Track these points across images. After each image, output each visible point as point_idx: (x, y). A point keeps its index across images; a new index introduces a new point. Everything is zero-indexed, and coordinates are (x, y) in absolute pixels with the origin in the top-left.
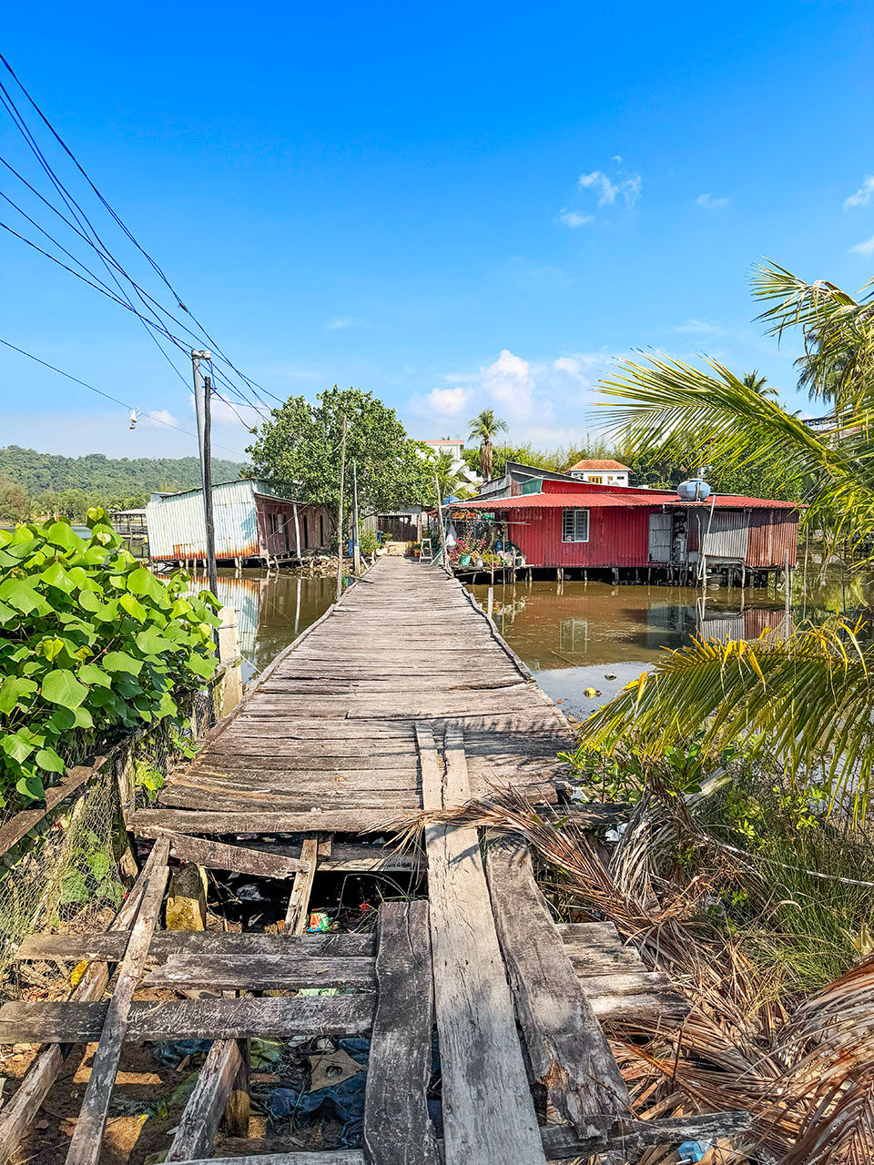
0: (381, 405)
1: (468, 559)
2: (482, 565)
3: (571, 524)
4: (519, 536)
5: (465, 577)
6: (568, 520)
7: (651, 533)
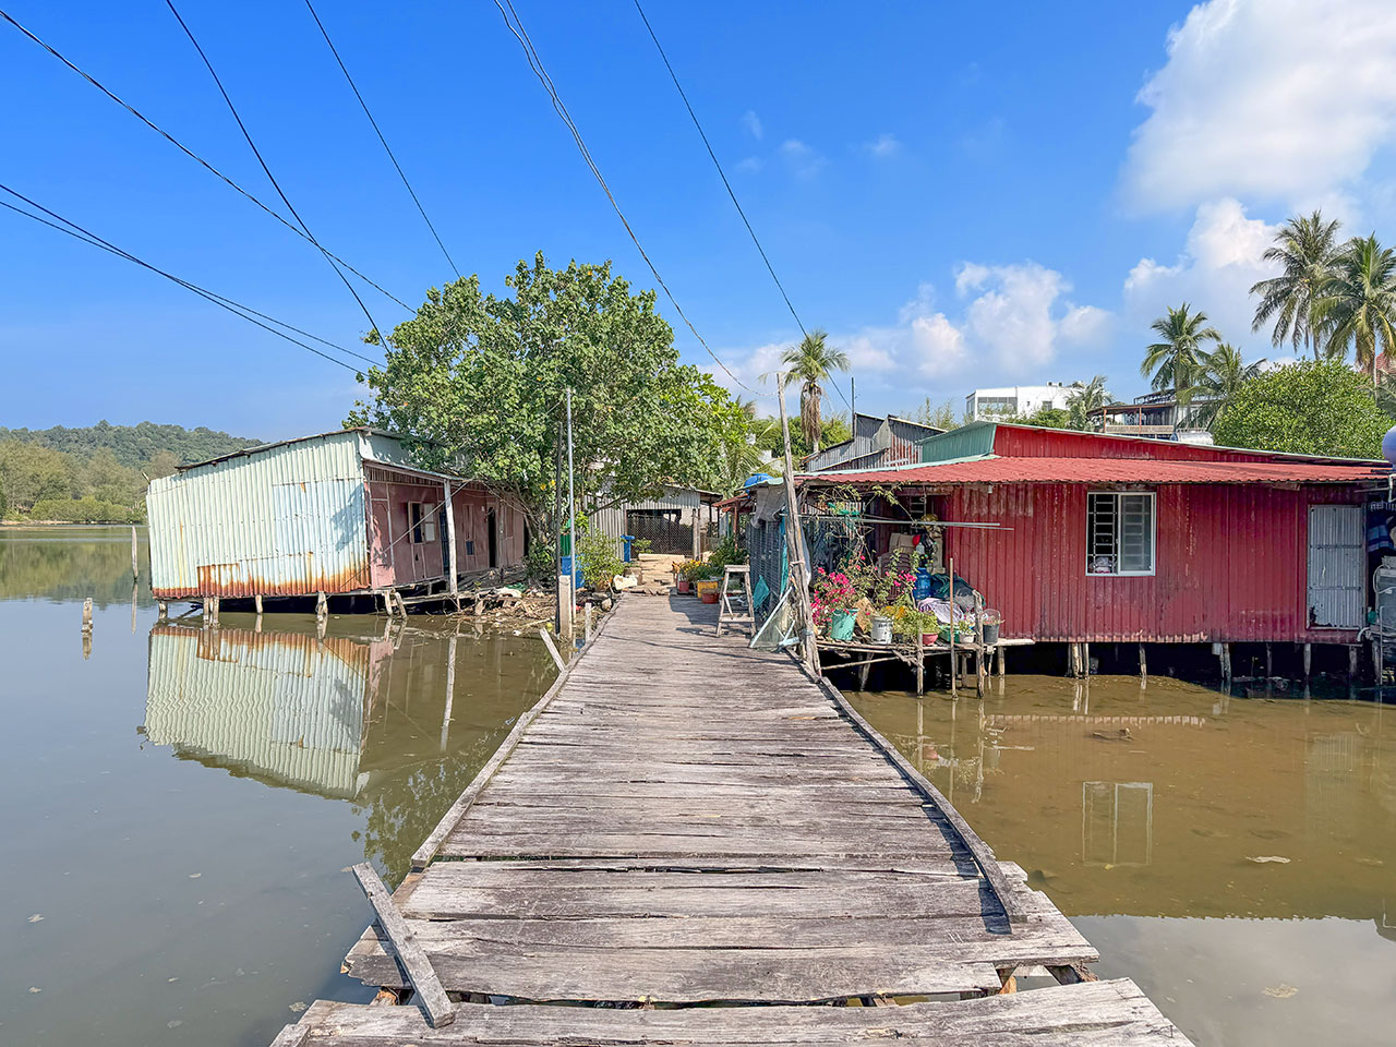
0: (627, 290)
1: (849, 623)
2: (888, 639)
3: (1108, 529)
4: (974, 560)
5: (842, 672)
6: (1100, 518)
7: (1312, 552)
